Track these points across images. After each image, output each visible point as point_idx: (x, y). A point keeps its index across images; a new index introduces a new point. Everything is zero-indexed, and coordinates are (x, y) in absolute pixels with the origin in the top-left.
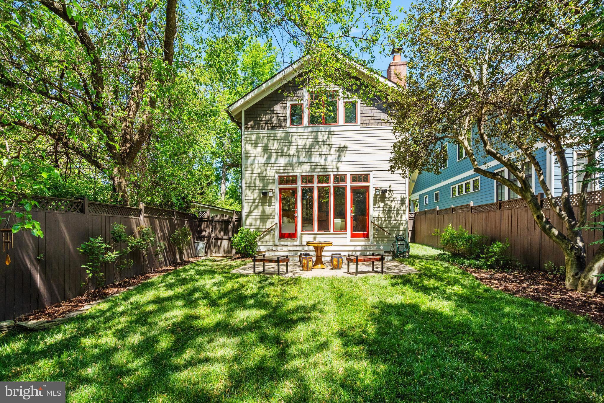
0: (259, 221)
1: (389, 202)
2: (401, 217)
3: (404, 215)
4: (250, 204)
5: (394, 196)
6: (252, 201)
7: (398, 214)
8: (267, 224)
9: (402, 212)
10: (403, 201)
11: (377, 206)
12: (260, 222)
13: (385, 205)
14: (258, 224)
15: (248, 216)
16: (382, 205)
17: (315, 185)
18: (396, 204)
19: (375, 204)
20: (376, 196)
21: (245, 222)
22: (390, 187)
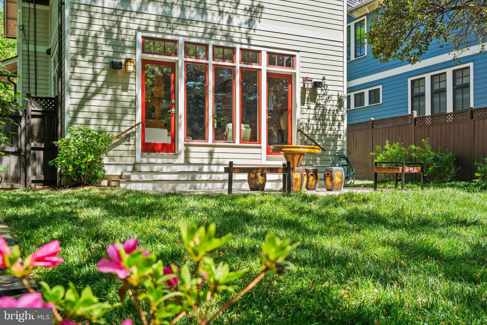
0: (105, 116)
1: (322, 102)
2: (339, 125)
3: (342, 124)
4: (85, 83)
5: (329, 93)
6: (90, 77)
7: (334, 120)
8: (124, 123)
9: (340, 118)
10: (340, 100)
11: (306, 106)
12: (109, 119)
13: (318, 105)
14: (104, 122)
15: (81, 106)
16: (313, 106)
17: (211, 62)
18: (332, 105)
19: (303, 104)
20: (304, 89)
21: (74, 118)
22: (324, 79)
